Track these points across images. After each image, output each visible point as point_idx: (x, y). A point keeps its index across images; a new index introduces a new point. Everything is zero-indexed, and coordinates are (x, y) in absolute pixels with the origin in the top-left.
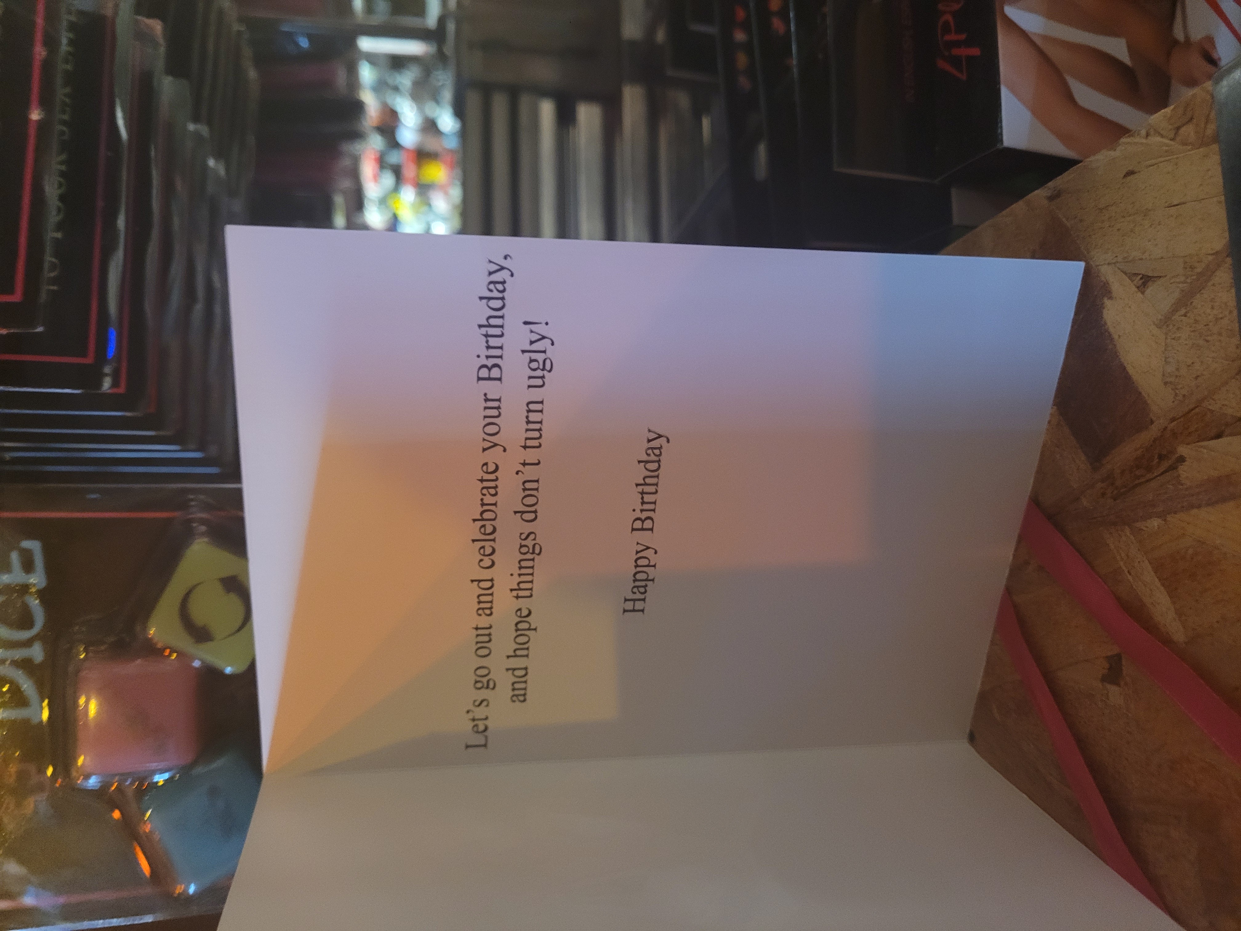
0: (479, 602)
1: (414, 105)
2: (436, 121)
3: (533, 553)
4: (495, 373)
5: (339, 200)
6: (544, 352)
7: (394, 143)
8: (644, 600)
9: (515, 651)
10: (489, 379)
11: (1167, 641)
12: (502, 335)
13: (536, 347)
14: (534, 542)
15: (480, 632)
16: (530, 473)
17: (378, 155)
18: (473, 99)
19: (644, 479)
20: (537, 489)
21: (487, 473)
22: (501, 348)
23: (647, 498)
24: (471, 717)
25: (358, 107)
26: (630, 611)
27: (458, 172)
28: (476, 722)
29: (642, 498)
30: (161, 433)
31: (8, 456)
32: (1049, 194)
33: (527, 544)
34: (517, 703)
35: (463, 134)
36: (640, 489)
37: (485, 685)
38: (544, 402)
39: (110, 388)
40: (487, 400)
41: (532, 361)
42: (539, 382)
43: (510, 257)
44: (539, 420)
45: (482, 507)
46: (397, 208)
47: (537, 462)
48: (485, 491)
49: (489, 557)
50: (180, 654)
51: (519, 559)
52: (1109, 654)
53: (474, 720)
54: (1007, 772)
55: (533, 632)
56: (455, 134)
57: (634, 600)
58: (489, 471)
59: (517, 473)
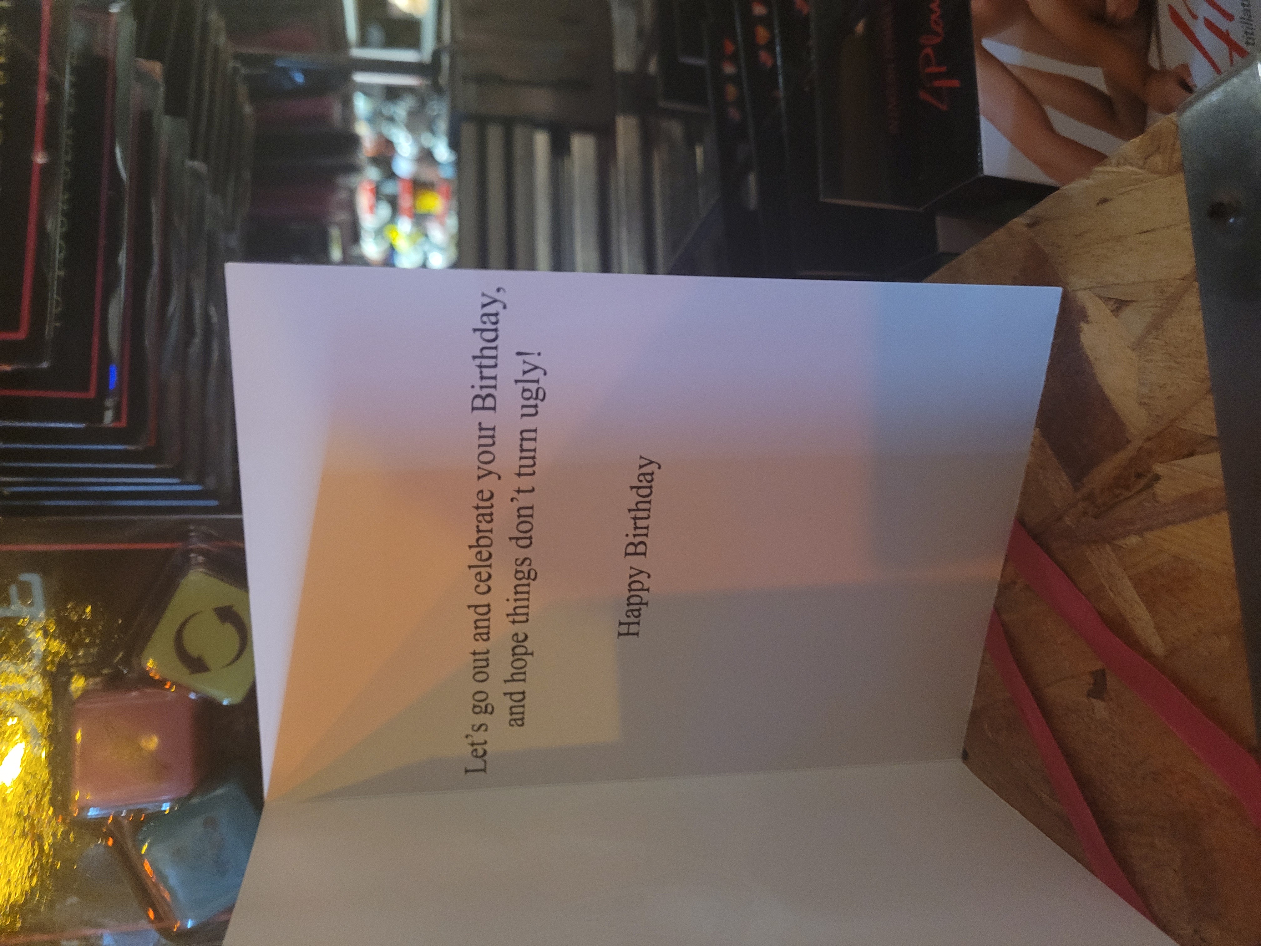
0: (476, 628)
1: (410, 136)
2: (432, 150)
3: (529, 578)
4: (489, 402)
5: (335, 233)
6: (537, 381)
7: (390, 175)
8: (638, 623)
9: (512, 675)
10: (483, 408)
11: (1148, 655)
12: (495, 366)
13: (529, 376)
14: (529, 568)
15: (477, 657)
16: (524, 500)
17: (373, 186)
18: (468, 131)
19: (636, 505)
20: (532, 516)
21: (483, 500)
22: (495, 378)
23: (640, 523)
24: (470, 742)
25: (353, 141)
26: (625, 634)
27: (454, 203)
28: (475, 747)
29: (635, 523)
30: (161, 466)
31: (7, 491)
32: (1027, 222)
33: (522, 570)
34: (516, 727)
35: (459, 164)
36: (633, 514)
37: (484, 710)
38: (538, 431)
39: (111, 423)
40: (481, 429)
41: (524, 390)
42: (532, 411)
43: (503, 289)
44: (533, 448)
45: (478, 534)
46: (394, 239)
47: (532, 489)
48: (480, 518)
49: (484, 583)
50: (179, 686)
51: (514, 585)
52: (1093, 669)
53: (472, 744)
54: (999, 789)
55: (530, 656)
56: (450, 163)
57: (629, 624)
58: (484, 498)
59: (512, 500)
